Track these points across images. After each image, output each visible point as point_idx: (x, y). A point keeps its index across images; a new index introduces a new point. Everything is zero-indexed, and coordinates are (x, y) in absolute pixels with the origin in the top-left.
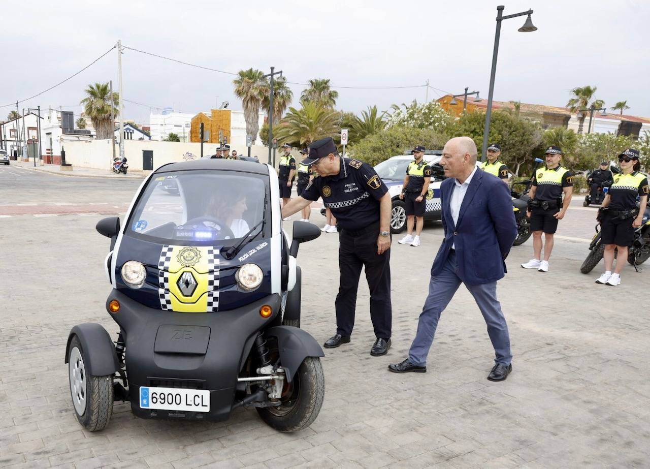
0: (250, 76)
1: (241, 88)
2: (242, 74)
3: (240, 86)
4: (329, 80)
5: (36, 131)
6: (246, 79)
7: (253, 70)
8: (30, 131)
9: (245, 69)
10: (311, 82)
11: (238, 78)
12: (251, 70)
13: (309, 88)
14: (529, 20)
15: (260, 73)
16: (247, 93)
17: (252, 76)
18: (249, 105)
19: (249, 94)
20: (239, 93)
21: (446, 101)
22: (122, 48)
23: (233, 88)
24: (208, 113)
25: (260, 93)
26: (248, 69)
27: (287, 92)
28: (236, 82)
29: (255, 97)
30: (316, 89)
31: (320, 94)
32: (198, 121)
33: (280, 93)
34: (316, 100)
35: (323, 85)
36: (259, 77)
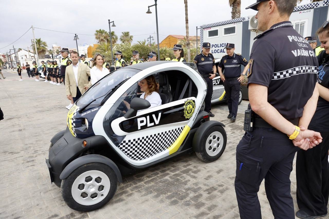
0: (100, 32)
1: (97, 37)
2: (97, 31)
4: (129, 32)
6: (99, 33)
7: (102, 30)
9: (98, 30)
10: (123, 33)
13: (122, 35)
14: (114, 23)
15: (104, 31)
16: (100, 38)
17: (101, 32)
18: (101, 42)
19: (100, 39)
21: (169, 37)
22: (33, 28)
23: (95, 37)
24: (92, 45)
25: (105, 38)
26: (99, 29)
27: (116, 37)
28: (96, 34)
29: (103, 39)
30: (125, 35)
31: (126, 37)
32: (89, 49)
33: (113, 37)
34: (125, 39)
35: (127, 34)
36: (104, 32)
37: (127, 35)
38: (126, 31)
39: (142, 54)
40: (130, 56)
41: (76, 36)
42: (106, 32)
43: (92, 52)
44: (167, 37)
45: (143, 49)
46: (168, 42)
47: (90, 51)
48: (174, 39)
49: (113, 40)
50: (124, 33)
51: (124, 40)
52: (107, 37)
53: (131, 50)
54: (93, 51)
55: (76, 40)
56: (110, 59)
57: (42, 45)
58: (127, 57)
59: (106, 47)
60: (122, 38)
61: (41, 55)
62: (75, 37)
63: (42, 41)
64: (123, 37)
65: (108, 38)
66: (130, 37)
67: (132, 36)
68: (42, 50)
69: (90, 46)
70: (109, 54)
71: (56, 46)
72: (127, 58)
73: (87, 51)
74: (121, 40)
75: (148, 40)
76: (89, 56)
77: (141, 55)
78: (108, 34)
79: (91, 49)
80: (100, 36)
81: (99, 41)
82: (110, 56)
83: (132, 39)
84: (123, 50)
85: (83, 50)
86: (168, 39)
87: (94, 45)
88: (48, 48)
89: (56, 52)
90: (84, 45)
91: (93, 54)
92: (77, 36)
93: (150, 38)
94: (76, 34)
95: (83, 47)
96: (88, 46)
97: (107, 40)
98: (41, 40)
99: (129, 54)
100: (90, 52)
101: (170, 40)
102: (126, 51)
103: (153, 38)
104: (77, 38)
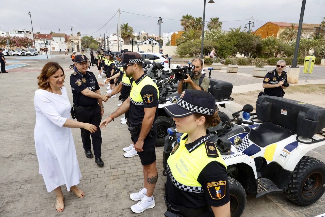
0: (187, 18)
1: (183, 23)
2: (184, 17)
3: (182, 22)
4: (218, 18)
5: (117, 41)
6: (185, 19)
7: (189, 15)
8: (115, 41)
9: (185, 15)
10: (211, 19)
11: (182, 18)
12: (188, 15)
13: (210, 21)
15: (191, 16)
16: (185, 25)
18: (186, 29)
19: (186, 25)
20: (182, 24)
21: (268, 25)
22: (120, 11)
23: (180, 23)
24: (177, 33)
25: (191, 24)
26: (187, 15)
28: (182, 20)
29: (189, 26)
30: (213, 22)
31: (214, 24)
32: (173, 36)
33: (199, 24)
34: (213, 26)
35: (216, 20)
36: (190, 18)
37: (216, 22)
38: (215, 17)
39: (241, 45)
40: (224, 47)
41: (160, 19)
42: (193, 18)
43: (175, 40)
44: (265, 25)
45: (242, 38)
46: (265, 31)
47: (173, 38)
48: (274, 26)
49: (200, 27)
50: (213, 19)
51: (211, 27)
52: (193, 23)
53: (226, 39)
54: (176, 38)
55: (159, 25)
56: (197, 50)
57: (129, 31)
58: (219, 47)
59: (192, 34)
60: (209, 25)
61: (127, 40)
62: (159, 21)
63: (129, 27)
64: (211, 23)
65: (194, 25)
66: (219, 24)
67: (221, 23)
68: (127, 35)
69: (174, 33)
70: (197, 43)
71: (144, 32)
72: (219, 49)
73: (171, 38)
74: (208, 27)
75: (246, 26)
76: (172, 43)
77: (239, 46)
78: (195, 21)
79: (175, 36)
80: (186, 22)
81: (184, 28)
82: (197, 45)
83: (221, 27)
84: (215, 38)
85: (167, 38)
86: (266, 27)
87: (178, 32)
88: (135, 34)
89: (143, 38)
90: (169, 33)
91: (177, 42)
92: (162, 19)
93: (250, 24)
94: (160, 18)
95: (168, 34)
96: (172, 33)
97: (193, 26)
98: (128, 25)
99: (223, 44)
100: (173, 40)
101: (268, 28)
102: (219, 40)
103: (254, 24)
104: (161, 22)
